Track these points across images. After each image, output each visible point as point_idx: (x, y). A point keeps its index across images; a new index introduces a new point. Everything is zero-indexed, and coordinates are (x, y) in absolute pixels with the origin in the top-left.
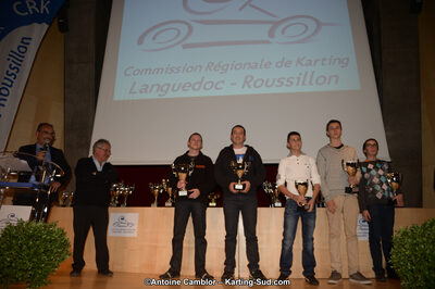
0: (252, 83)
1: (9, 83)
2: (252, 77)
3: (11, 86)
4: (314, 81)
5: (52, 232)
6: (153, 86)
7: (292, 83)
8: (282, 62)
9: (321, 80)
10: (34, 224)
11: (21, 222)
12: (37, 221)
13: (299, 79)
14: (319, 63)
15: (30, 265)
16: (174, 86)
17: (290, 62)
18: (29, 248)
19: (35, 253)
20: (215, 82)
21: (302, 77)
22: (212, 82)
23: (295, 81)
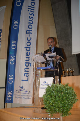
1: (31, 22)
3: (32, 23)
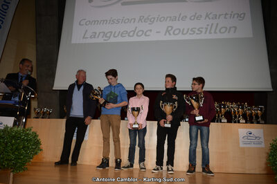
0: (171, 32)
2: (172, 27)
4: (217, 31)
5: (28, 134)
6: (100, 33)
7: (201, 32)
8: (195, 16)
9: (223, 30)
10: (16, 129)
11: (7, 127)
12: (18, 127)
13: (207, 28)
14: (222, 17)
15: (13, 157)
16: (115, 32)
17: (201, 16)
18: (12, 145)
19: (16, 148)
20: (145, 31)
21: (209, 27)
22: (143, 31)
23: (204, 30)
